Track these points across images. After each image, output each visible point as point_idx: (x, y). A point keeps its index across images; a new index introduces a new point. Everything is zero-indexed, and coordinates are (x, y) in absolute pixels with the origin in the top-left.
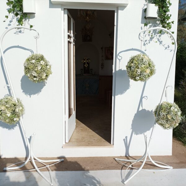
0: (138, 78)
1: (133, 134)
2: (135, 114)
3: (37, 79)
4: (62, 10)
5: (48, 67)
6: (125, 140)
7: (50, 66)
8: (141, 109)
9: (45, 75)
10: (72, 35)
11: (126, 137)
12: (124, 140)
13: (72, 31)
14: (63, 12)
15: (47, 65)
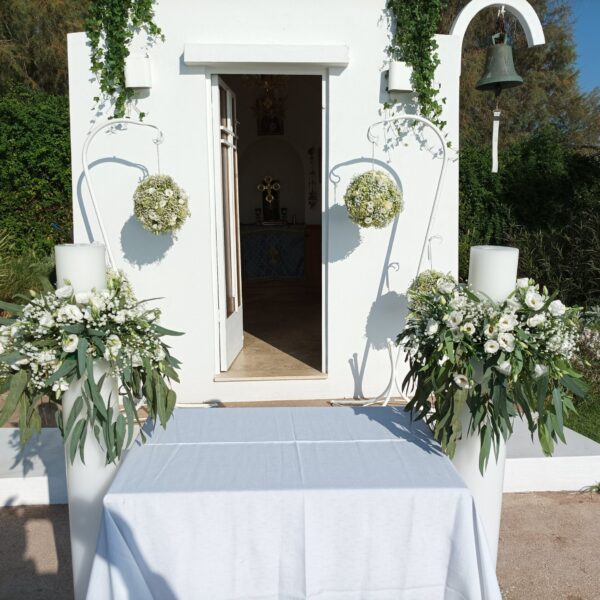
0: (369, 220)
1: (371, 349)
2: (374, 304)
3: (160, 227)
4: (207, 77)
5: (181, 201)
6: (353, 363)
7: (186, 200)
8: (385, 291)
9: (174, 218)
10: (230, 128)
11: (355, 355)
12: (350, 361)
13: (229, 120)
14: (209, 81)
15: (178, 198)
